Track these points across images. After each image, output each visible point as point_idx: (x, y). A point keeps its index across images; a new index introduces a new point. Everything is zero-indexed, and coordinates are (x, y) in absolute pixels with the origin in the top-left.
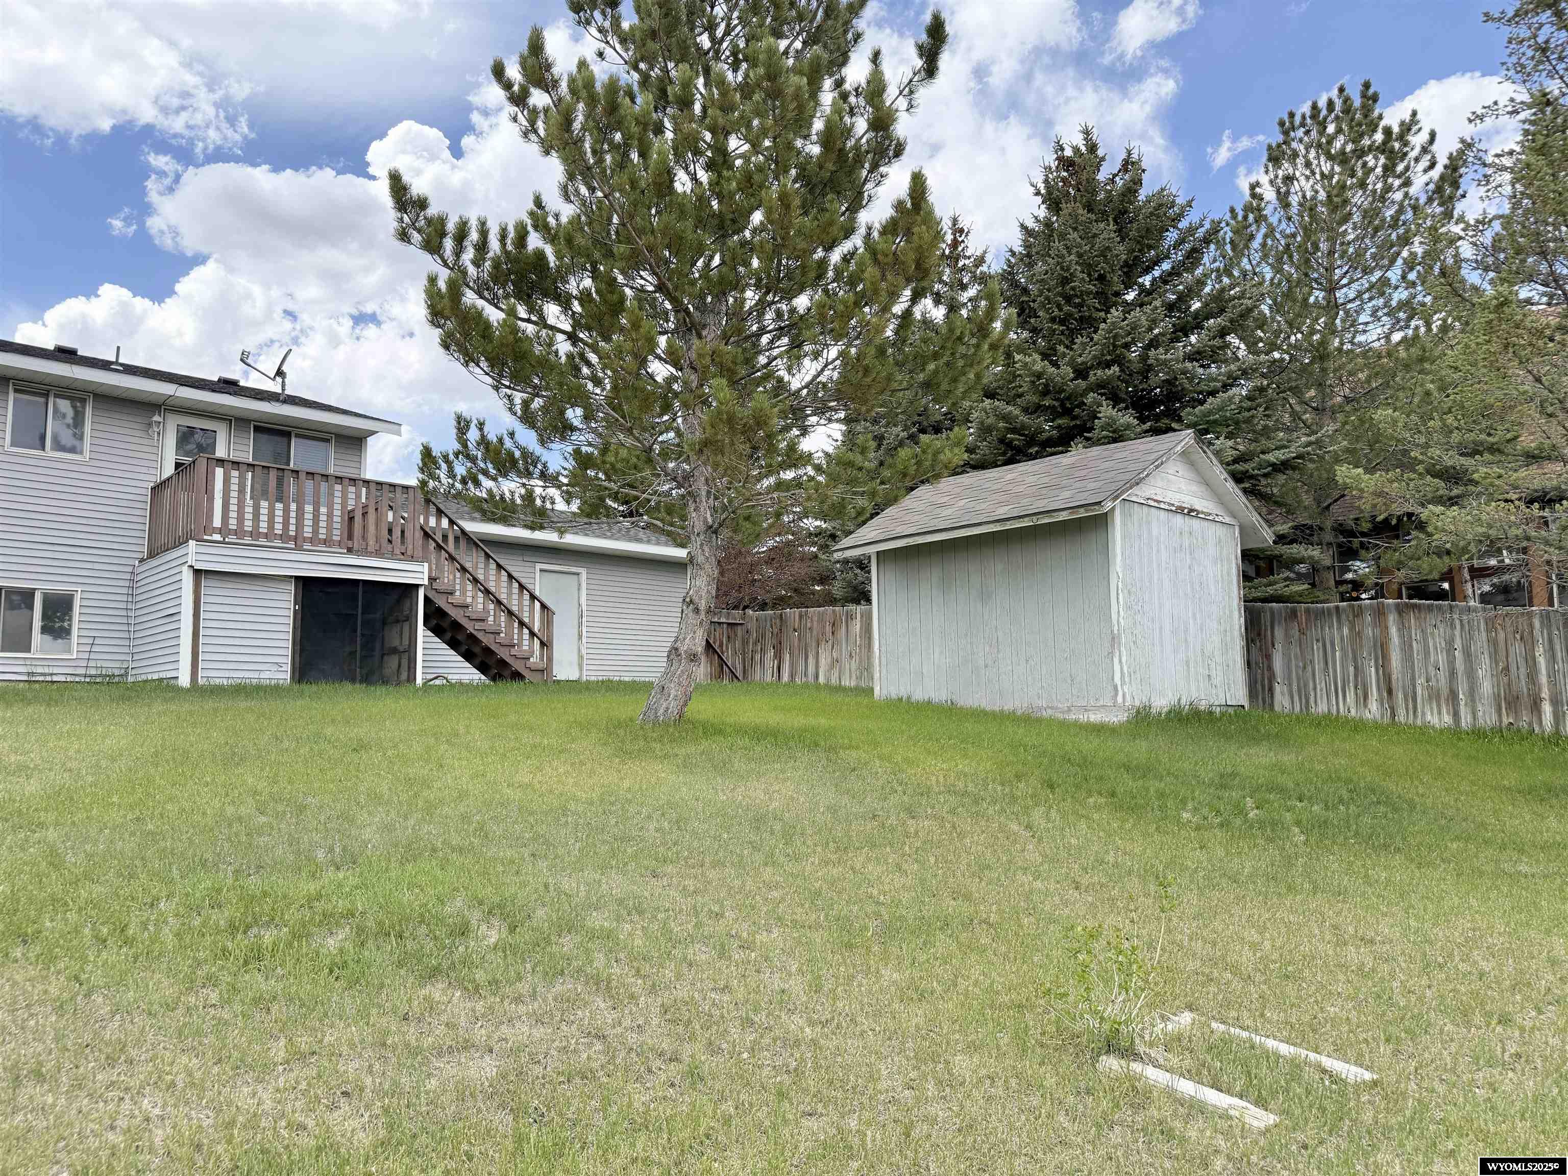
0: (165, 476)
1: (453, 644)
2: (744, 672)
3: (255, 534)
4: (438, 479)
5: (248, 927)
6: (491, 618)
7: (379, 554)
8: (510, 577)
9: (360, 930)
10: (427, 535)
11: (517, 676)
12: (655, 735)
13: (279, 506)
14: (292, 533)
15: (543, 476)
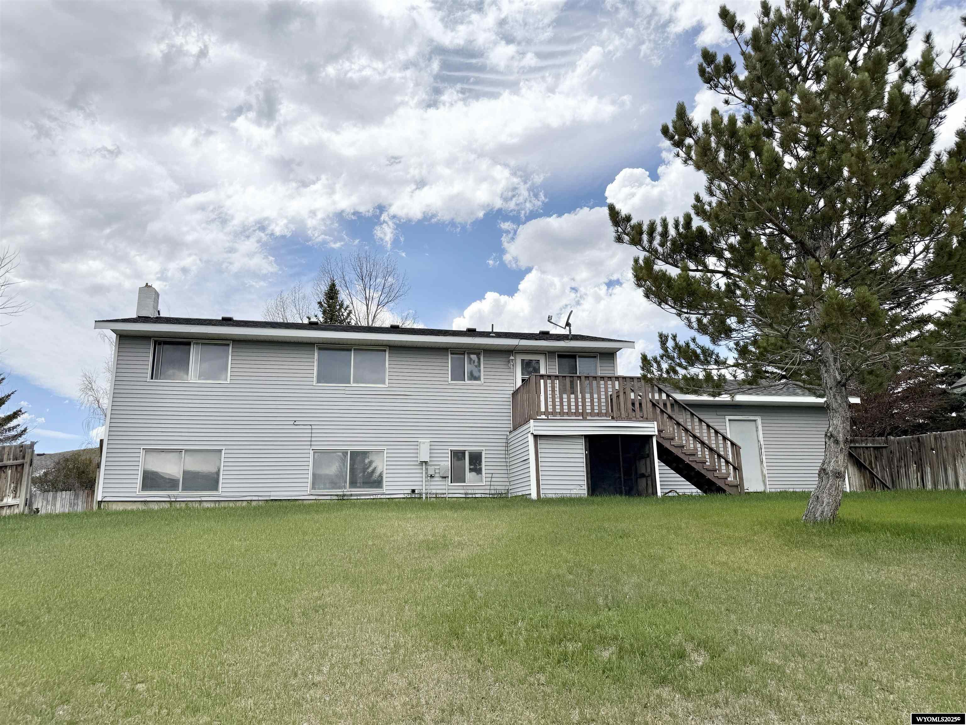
0: (518, 386)
1: (678, 471)
2: (893, 482)
3: (562, 413)
4: (652, 373)
5: (561, 640)
6: (700, 453)
7: (629, 419)
8: (708, 426)
9: (621, 649)
10: (654, 405)
11: (720, 490)
12: (814, 531)
13: (573, 396)
14: (581, 411)
15: (717, 362)
